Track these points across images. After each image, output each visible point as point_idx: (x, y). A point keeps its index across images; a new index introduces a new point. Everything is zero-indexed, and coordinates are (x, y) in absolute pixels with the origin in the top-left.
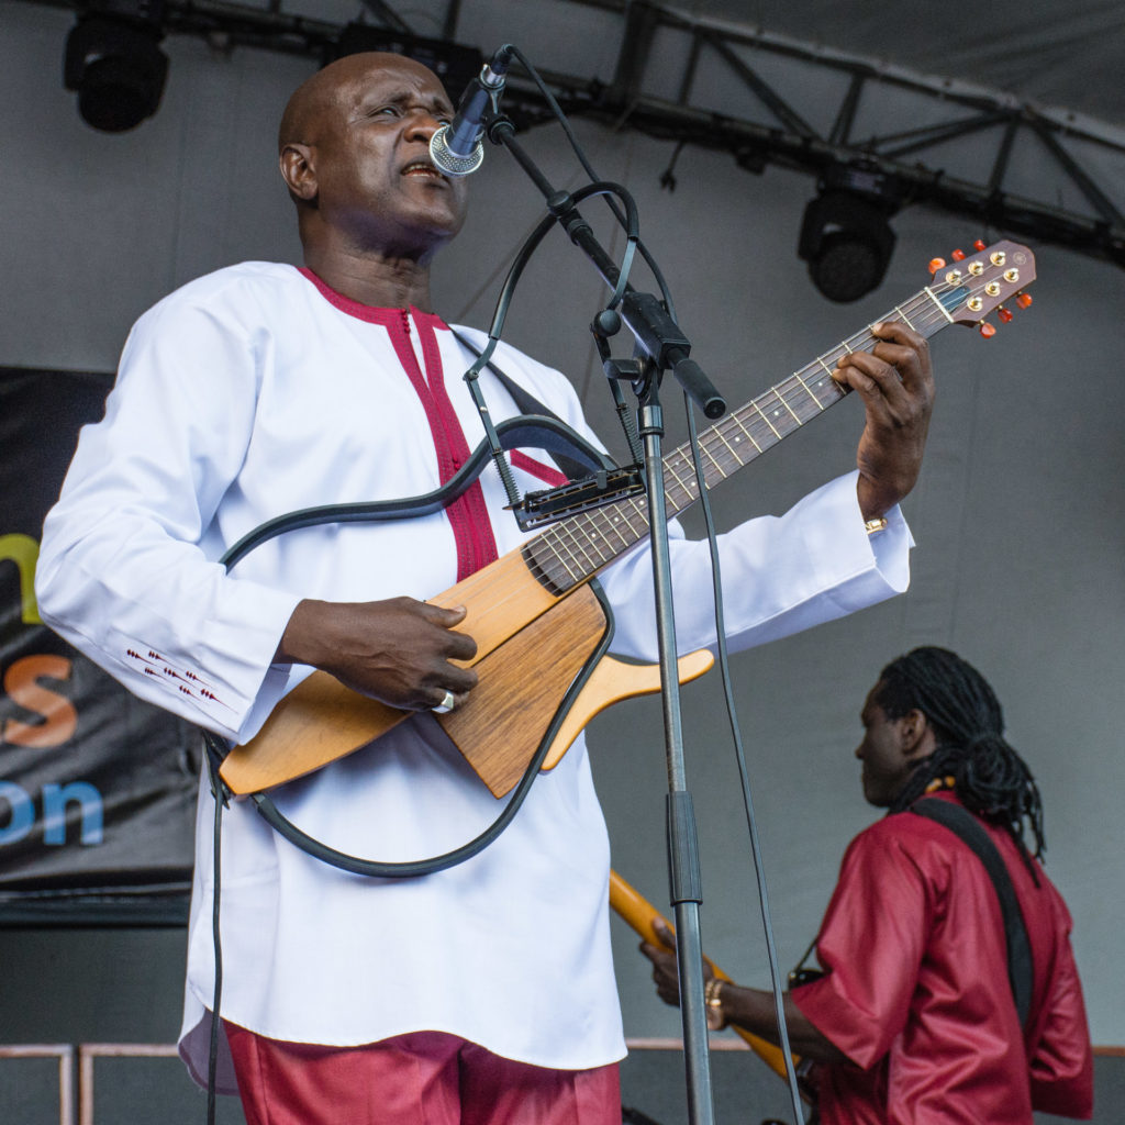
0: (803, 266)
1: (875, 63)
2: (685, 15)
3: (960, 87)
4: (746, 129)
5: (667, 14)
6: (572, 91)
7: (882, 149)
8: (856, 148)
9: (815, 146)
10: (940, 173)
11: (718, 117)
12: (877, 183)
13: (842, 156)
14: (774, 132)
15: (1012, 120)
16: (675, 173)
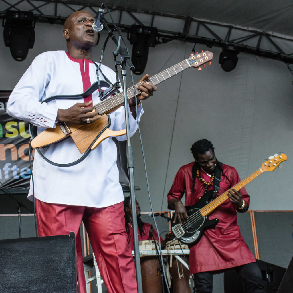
0: (220, 65)
1: (233, 25)
2: (196, 19)
3: (250, 29)
4: (208, 39)
5: (193, 19)
6: (175, 35)
7: (235, 42)
8: (230, 42)
9: (222, 42)
10: (247, 45)
11: (203, 38)
12: (234, 48)
13: (227, 43)
14: (213, 40)
15: (261, 34)
16: (195, 49)
